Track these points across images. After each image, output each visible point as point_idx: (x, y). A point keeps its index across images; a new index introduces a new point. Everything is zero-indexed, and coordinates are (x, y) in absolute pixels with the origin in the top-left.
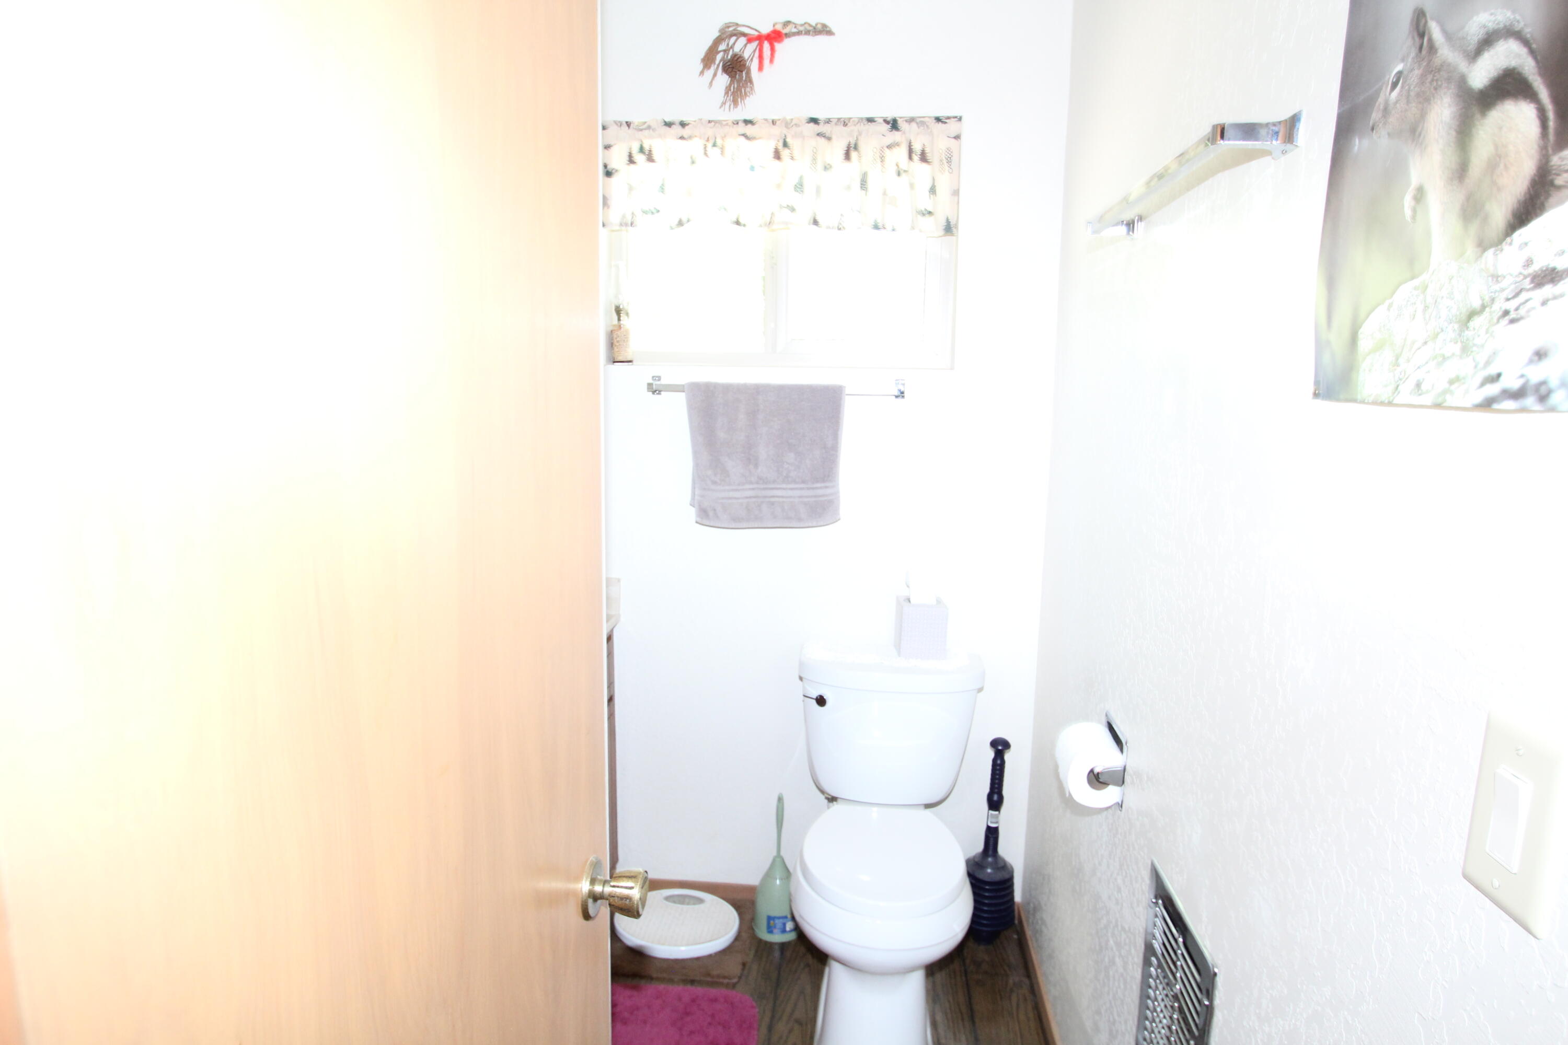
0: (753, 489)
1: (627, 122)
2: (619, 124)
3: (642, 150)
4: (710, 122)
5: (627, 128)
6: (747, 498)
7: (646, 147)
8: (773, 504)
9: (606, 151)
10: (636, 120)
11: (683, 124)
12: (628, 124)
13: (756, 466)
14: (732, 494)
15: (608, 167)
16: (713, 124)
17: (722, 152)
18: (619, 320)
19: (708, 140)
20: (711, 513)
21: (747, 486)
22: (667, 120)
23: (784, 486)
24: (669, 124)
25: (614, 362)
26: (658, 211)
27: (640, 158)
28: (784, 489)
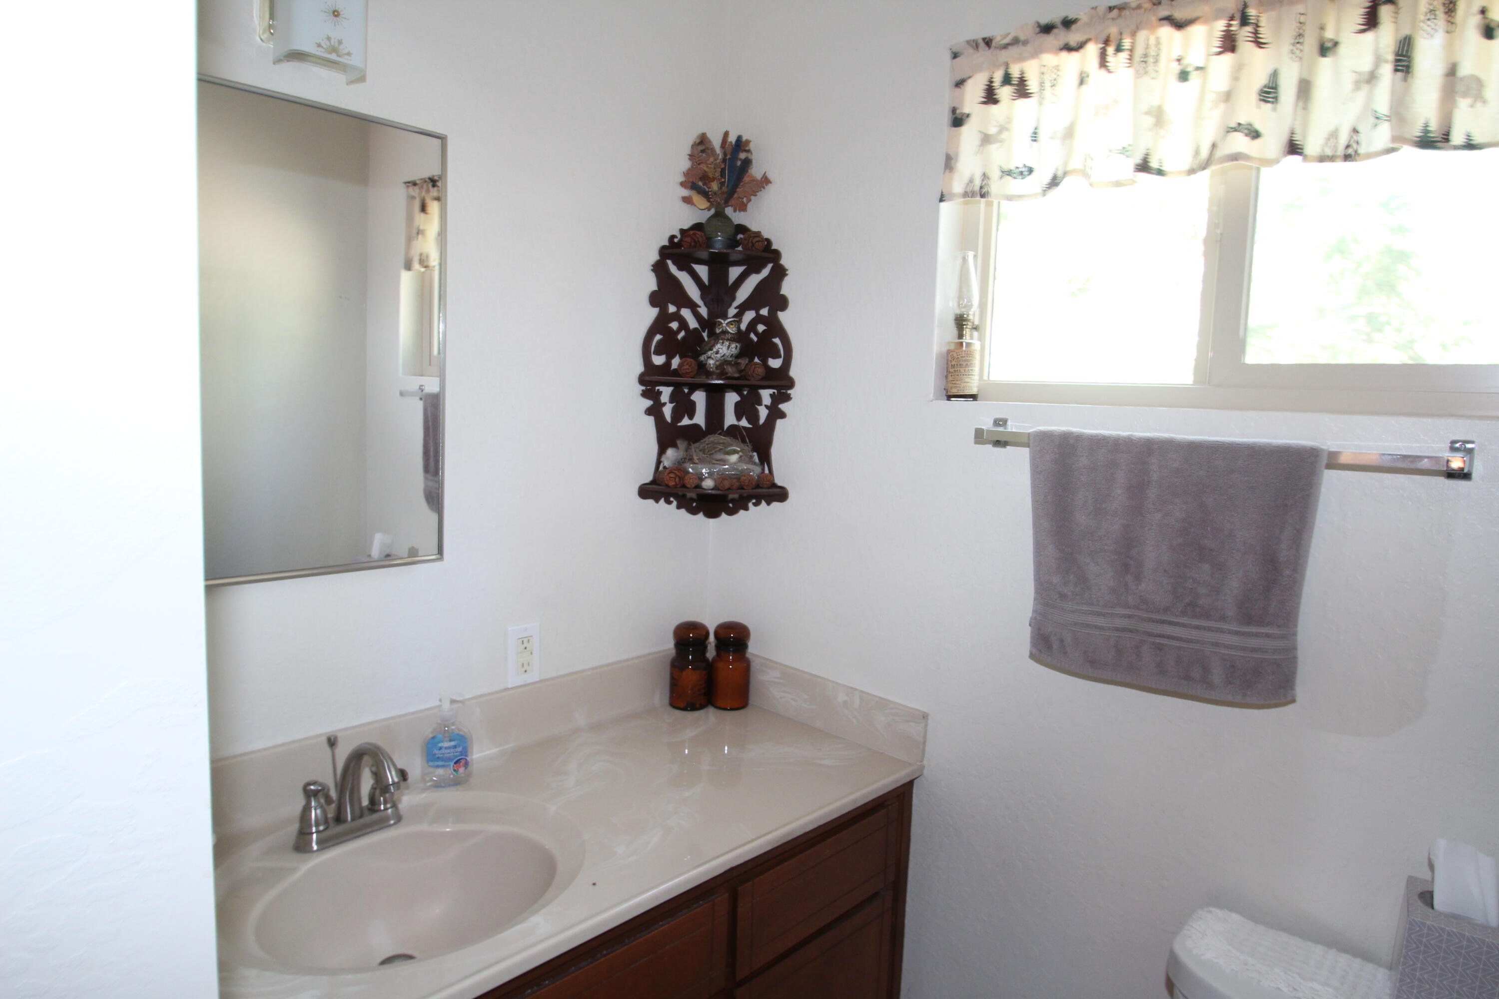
0: (1130, 617)
1: (984, 39)
2: (974, 45)
3: (1007, 80)
4: (1111, 9)
5: (987, 48)
6: (1117, 629)
7: (1015, 72)
8: (1159, 648)
9: (957, 90)
10: (999, 34)
11: (1068, 23)
12: (988, 42)
13: (1138, 578)
14: (1091, 619)
15: (958, 112)
16: (1115, 12)
17: (1130, 56)
18: (961, 336)
19: (1107, 42)
20: (1056, 645)
21: (1121, 611)
22: (1044, 21)
23: (1184, 620)
24: (1047, 29)
25: (949, 397)
26: (1031, 171)
27: (1005, 93)
28: (1184, 625)
